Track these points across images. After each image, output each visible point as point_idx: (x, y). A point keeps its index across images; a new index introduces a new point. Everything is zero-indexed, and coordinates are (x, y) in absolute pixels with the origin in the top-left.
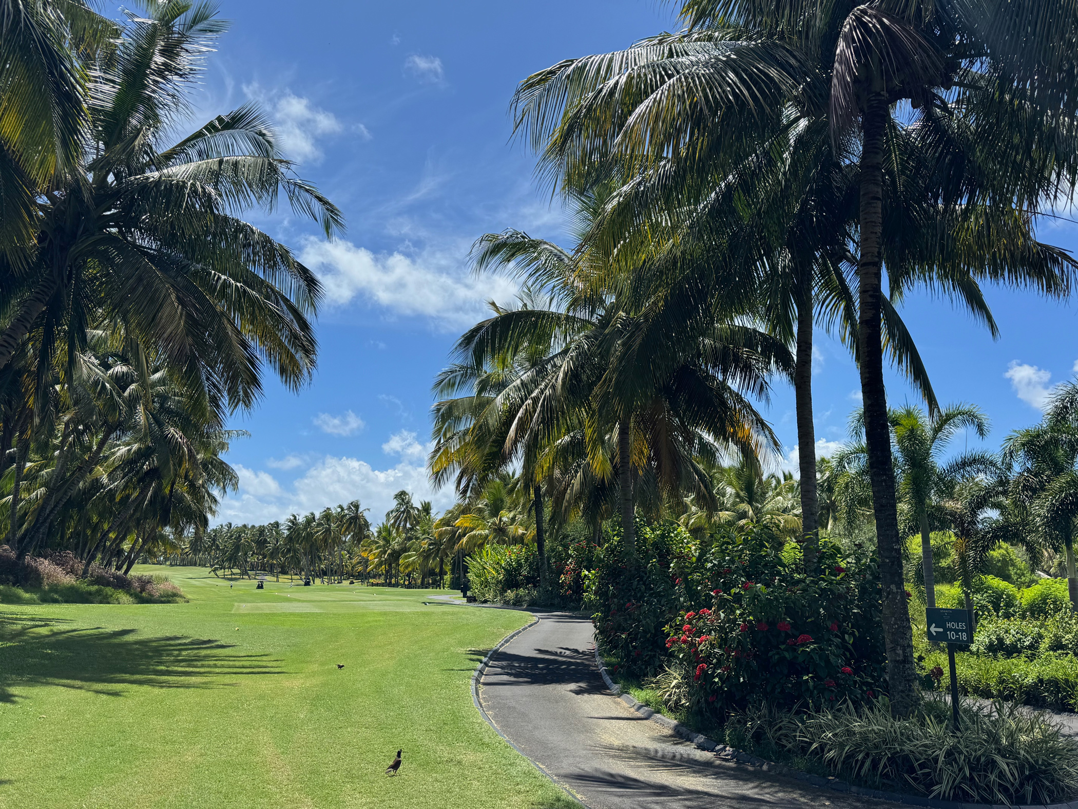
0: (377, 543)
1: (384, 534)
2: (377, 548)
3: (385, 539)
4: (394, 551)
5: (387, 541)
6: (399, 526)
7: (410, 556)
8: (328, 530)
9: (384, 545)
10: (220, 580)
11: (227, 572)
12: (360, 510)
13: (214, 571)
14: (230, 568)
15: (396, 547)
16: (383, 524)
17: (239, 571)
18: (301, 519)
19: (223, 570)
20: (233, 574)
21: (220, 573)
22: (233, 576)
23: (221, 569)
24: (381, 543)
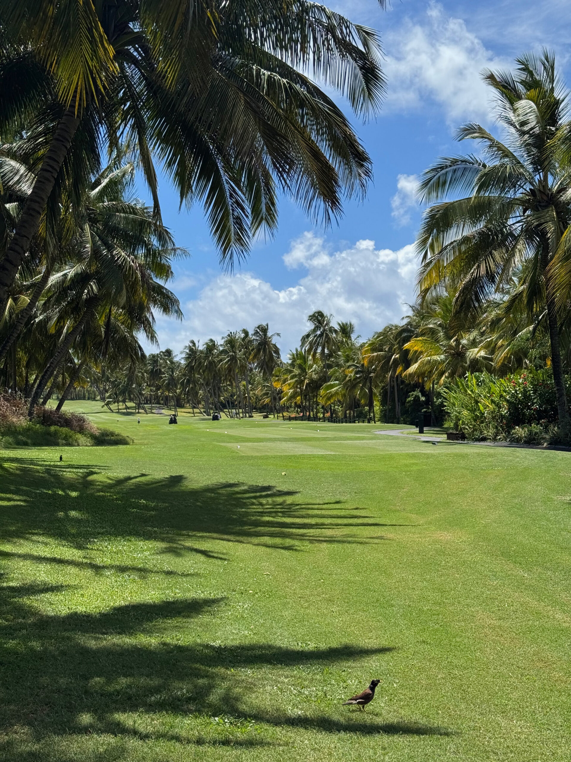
0: (291, 372)
1: (298, 362)
2: (292, 378)
3: (300, 367)
4: (312, 381)
5: (302, 369)
6: (315, 353)
7: (332, 386)
8: (233, 359)
9: (299, 374)
10: (114, 414)
11: (121, 406)
12: (269, 334)
13: (107, 404)
14: (124, 401)
15: (315, 376)
16: (297, 350)
17: (134, 405)
18: (201, 346)
19: (116, 404)
20: (127, 408)
21: (114, 406)
22: (128, 410)
23: (114, 403)
24: (297, 371)
